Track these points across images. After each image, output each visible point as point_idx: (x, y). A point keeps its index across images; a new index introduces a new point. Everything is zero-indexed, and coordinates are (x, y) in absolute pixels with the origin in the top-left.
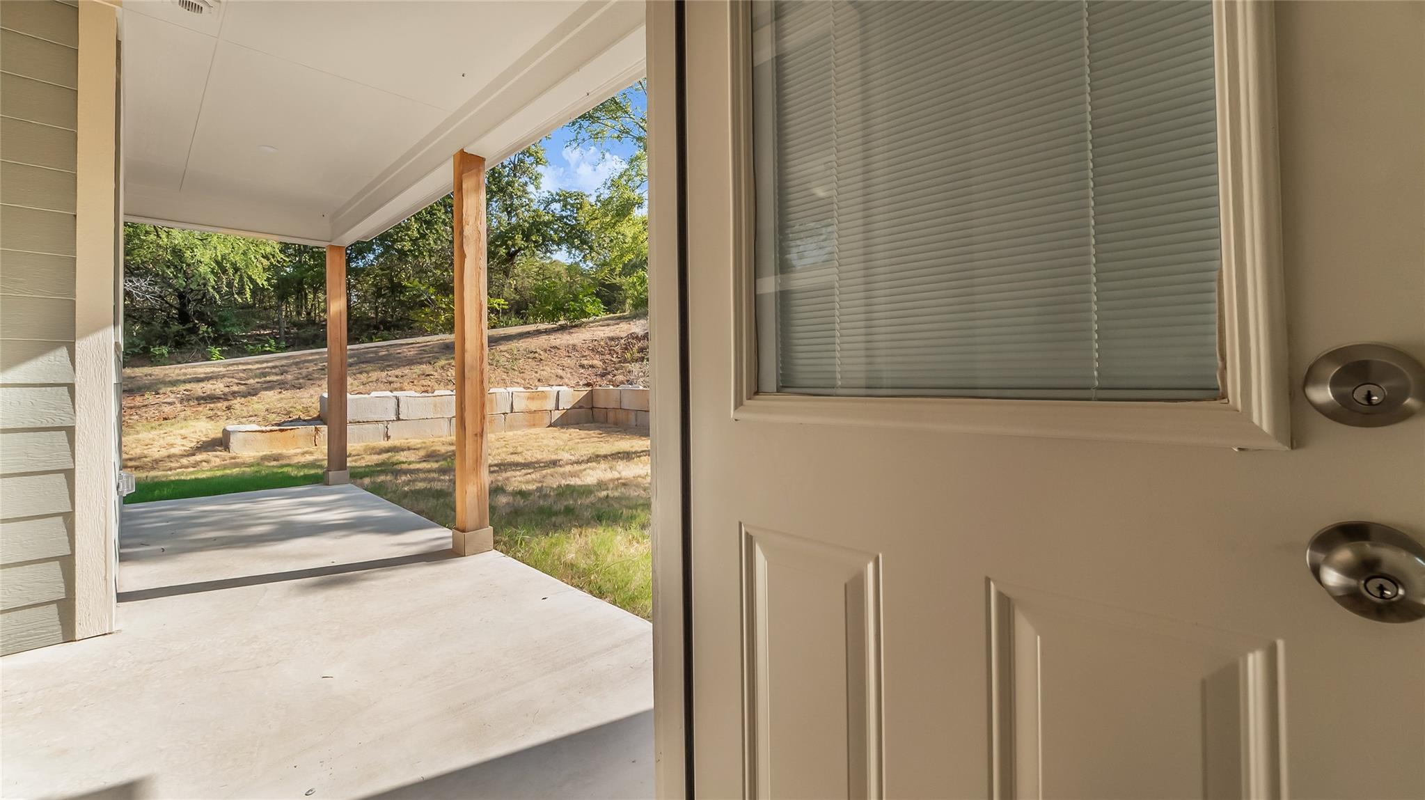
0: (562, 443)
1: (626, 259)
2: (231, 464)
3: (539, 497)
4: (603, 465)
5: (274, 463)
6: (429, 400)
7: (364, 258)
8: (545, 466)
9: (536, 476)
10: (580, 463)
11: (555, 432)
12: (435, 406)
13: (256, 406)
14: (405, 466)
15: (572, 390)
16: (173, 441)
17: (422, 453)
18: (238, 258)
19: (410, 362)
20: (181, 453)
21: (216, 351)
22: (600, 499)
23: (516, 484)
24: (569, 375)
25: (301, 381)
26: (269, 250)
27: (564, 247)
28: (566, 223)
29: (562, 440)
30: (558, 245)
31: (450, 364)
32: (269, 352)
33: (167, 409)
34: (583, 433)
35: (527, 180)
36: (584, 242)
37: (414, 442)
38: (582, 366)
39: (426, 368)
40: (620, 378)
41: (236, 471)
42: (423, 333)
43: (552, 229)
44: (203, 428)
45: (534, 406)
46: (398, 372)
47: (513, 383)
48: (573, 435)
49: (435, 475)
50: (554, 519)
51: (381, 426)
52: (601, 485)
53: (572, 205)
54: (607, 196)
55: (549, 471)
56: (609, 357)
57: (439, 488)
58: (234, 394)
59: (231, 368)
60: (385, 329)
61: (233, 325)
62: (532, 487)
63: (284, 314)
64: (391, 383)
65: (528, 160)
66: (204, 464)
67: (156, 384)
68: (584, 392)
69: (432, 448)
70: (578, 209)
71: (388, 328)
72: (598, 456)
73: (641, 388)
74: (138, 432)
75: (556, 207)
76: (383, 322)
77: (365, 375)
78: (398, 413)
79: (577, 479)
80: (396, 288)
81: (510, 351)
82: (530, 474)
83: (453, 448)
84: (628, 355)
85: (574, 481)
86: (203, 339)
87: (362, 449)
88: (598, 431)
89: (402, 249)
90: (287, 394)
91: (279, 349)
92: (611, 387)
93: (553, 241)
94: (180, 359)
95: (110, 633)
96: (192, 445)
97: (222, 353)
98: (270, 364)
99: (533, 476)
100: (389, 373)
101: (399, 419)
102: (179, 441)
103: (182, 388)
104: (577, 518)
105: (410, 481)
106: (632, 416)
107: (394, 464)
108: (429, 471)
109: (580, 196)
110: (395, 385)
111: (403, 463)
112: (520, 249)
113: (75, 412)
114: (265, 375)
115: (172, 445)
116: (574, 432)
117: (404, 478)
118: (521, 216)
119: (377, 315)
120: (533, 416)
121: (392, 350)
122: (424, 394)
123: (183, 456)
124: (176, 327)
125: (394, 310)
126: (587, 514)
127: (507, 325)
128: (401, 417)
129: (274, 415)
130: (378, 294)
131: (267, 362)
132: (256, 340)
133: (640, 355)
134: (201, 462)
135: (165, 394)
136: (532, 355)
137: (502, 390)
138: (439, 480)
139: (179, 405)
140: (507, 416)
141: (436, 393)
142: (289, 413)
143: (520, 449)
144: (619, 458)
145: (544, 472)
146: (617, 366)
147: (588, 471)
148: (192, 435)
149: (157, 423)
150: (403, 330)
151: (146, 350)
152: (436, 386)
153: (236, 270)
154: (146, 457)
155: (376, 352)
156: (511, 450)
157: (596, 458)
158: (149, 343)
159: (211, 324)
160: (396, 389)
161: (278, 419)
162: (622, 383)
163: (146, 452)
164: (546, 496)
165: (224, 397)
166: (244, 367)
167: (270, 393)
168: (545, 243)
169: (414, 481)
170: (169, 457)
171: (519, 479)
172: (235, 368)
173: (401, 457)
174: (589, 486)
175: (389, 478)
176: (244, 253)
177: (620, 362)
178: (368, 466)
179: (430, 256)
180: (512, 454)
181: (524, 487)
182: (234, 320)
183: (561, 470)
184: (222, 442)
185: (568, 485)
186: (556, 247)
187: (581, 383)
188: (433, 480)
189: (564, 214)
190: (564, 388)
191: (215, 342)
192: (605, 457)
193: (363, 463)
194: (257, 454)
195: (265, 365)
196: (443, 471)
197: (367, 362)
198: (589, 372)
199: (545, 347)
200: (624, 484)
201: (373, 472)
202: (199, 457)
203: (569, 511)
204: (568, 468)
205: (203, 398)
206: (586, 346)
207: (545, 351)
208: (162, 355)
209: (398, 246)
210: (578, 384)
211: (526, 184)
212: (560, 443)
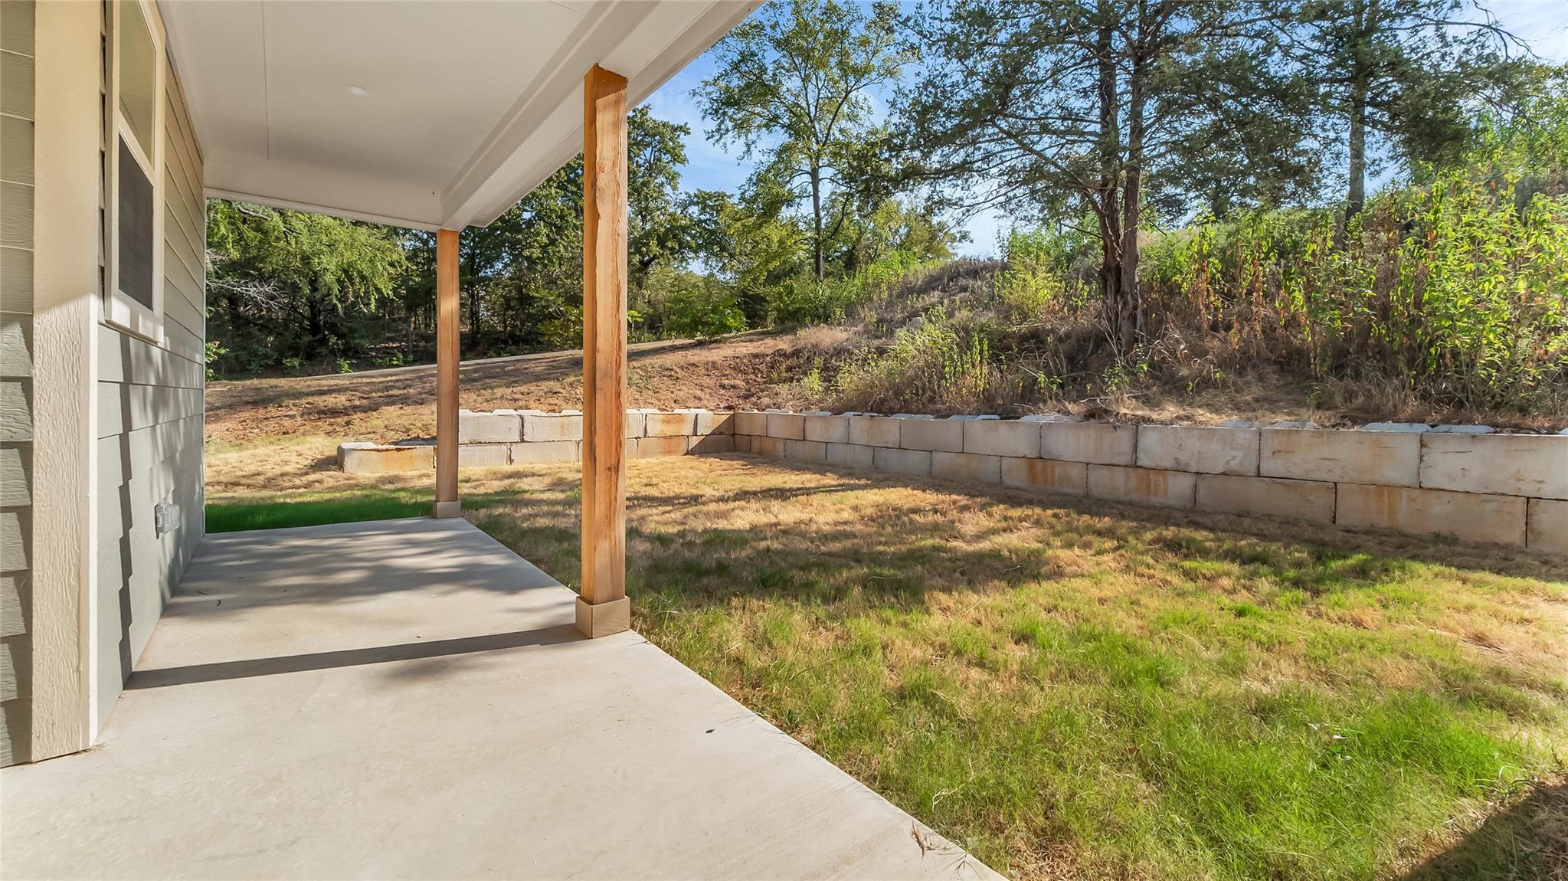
0: (701, 475)
1: (771, 267)
2: (344, 485)
3: (682, 545)
4: (754, 505)
5: (389, 487)
6: (555, 421)
7: (492, 267)
8: (684, 503)
9: (677, 515)
10: (727, 501)
11: (694, 461)
12: (562, 427)
13: (375, 422)
14: (527, 496)
15: (711, 413)
16: (287, 458)
17: (547, 480)
18: (364, 266)
19: (538, 378)
20: (294, 471)
21: (345, 364)
22: (759, 552)
23: (653, 525)
24: (708, 397)
25: (423, 396)
26: (395, 257)
27: (702, 254)
28: (704, 228)
29: (702, 470)
30: (696, 252)
31: (578, 381)
32: (397, 366)
33: (287, 423)
34: (725, 463)
35: (664, 180)
36: (723, 249)
37: (539, 467)
38: (723, 386)
39: (554, 385)
40: (766, 401)
41: (347, 494)
42: (552, 347)
43: (689, 235)
44: (320, 445)
45: (670, 430)
46: (524, 389)
47: (647, 404)
48: (713, 467)
49: (560, 508)
50: (705, 580)
51: (504, 447)
52: (756, 532)
53: (712, 208)
54: (752, 193)
55: (691, 510)
56: (752, 376)
57: (563, 525)
58: (355, 409)
59: (355, 381)
60: (513, 344)
61: (362, 337)
62: (674, 529)
63: (413, 326)
64: (516, 400)
65: (666, 158)
66: (317, 484)
67: (280, 396)
68: (724, 417)
69: (559, 475)
70: (718, 212)
71: (516, 343)
72: (746, 493)
73: (791, 413)
74: (256, 447)
75: (694, 210)
76: (512, 336)
77: (490, 391)
78: (522, 434)
79: (725, 522)
80: (525, 300)
81: (643, 368)
82: (668, 512)
83: (580, 476)
84: (775, 375)
85: (722, 524)
86: (333, 352)
87: (483, 473)
88: (741, 462)
89: (530, 257)
90: (408, 410)
91: (406, 363)
92: (756, 411)
93: (690, 248)
94: (310, 371)
95: (85, 751)
96: (306, 463)
97: (351, 366)
98: (393, 378)
99: (673, 515)
100: (515, 390)
101: (523, 441)
102: (294, 458)
103: (304, 401)
104: (735, 580)
105: (531, 515)
106: (780, 446)
107: (515, 493)
108: (554, 503)
109: (721, 196)
110: (520, 403)
111: (526, 492)
112: (655, 257)
113: (32, 422)
114: (387, 389)
115: (286, 463)
116: (714, 462)
117: (525, 511)
118: (657, 220)
119: (505, 328)
120: (669, 444)
121: (518, 366)
122: (550, 414)
123: (295, 475)
124: (307, 338)
125: (523, 324)
126: (747, 575)
127: (639, 341)
128: (526, 438)
129: (392, 433)
130: (507, 307)
131: (392, 375)
132: (385, 353)
133: (789, 375)
134: (314, 482)
135: (287, 406)
136: (667, 373)
137: (635, 411)
138: (564, 516)
139: (299, 419)
140: (640, 441)
141: (564, 413)
142: (407, 431)
143: (655, 481)
144: (772, 496)
145: (686, 510)
146: (762, 387)
147: (737, 512)
148: (308, 452)
149: (276, 437)
150: (531, 345)
151: (279, 362)
152: (564, 405)
153: (363, 278)
154: (259, 474)
155: (502, 368)
156: (645, 481)
157: (744, 495)
158: (282, 354)
159: (340, 336)
160: (521, 408)
161: (396, 437)
162: (768, 406)
163: (260, 469)
164: (690, 545)
165: (345, 412)
166: (368, 380)
167: (391, 409)
168: (680, 251)
169: (535, 516)
170: (282, 475)
171: (656, 518)
172: (359, 380)
173: (524, 484)
174: (739, 531)
175: (508, 510)
176: (371, 261)
177: (765, 382)
178: (487, 494)
179: (560, 265)
180: (646, 485)
181: (662, 530)
182: (363, 332)
183: (705, 508)
184: (336, 462)
185: (715, 530)
186: (692, 255)
187: (722, 405)
188: (556, 515)
189: (702, 217)
190: (703, 411)
191: (346, 353)
192: (755, 493)
193: (482, 490)
194: (371, 475)
195: (389, 379)
196: (569, 503)
197: (494, 377)
198: (730, 394)
199: (682, 363)
200: (785, 532)
201: (491, 501)
202: (312, 477)
203: (722, 569)
204: (713, 507)
205: (323, 412)
206: (727, 363)
207: (682, 368)
208: (294, 367)
209: (526, 253)
210: (718, 406)
211: (662, 185)
212: (700, 474)
